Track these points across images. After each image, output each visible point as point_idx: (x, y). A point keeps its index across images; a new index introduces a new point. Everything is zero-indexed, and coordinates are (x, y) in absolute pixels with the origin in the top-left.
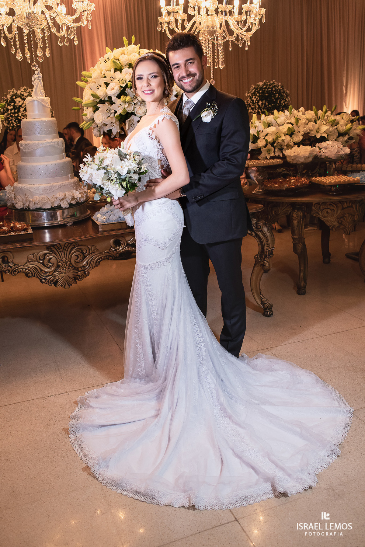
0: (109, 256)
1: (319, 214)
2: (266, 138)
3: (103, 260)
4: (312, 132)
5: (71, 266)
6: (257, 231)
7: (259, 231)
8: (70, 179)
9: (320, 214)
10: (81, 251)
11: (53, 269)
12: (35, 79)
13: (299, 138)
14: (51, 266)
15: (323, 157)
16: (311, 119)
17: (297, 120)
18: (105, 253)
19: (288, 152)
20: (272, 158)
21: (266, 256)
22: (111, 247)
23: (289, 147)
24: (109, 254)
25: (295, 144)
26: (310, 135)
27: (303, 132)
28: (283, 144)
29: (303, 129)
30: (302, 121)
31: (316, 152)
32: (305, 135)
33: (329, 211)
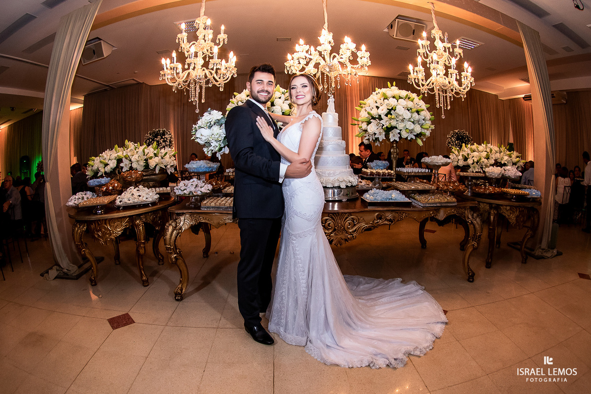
1: (506, 214)
2: (473, 158)
5: (344, 230)
6: (472, 220)
10: (353, 221)
11: (330, 231)
12: (330, 102)
14: (329, 229)
15: (507, 176)
17: (491, 150)
18: (370, 223)
19: (487, 170)
20: (476, 172)
21: (476, 239)
22: (375, 219)
23: (487, 166)
24: (372, 225)
25: (490, 165)
26: (498, 161)
27: (494, 158)
28: (483, 164)
29: (494, 156)
30: (493, 151)
31: (503, 172)
32: (496, 160)
33: (512, 212)
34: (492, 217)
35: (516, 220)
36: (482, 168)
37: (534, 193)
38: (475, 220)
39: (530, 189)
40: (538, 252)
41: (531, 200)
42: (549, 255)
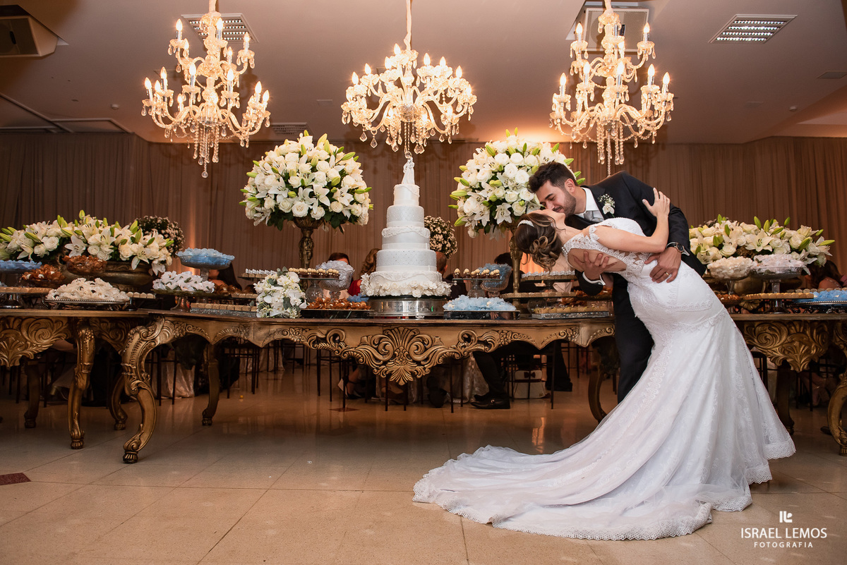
0: (455, 352)
4: (750, 245)
5: (409, 357)
9: (756, 340)
10: (422, 341)
11: (387, 358)
13: (729, 249)
14: (386, 354)
16: (750, 231)
17: (729, 229)
18: (451, 347)
19: (711, 265)
22: (459, 342)
23: (715, 260)
27: (736, 244)
29: (735, 240)
32: (742, 247)
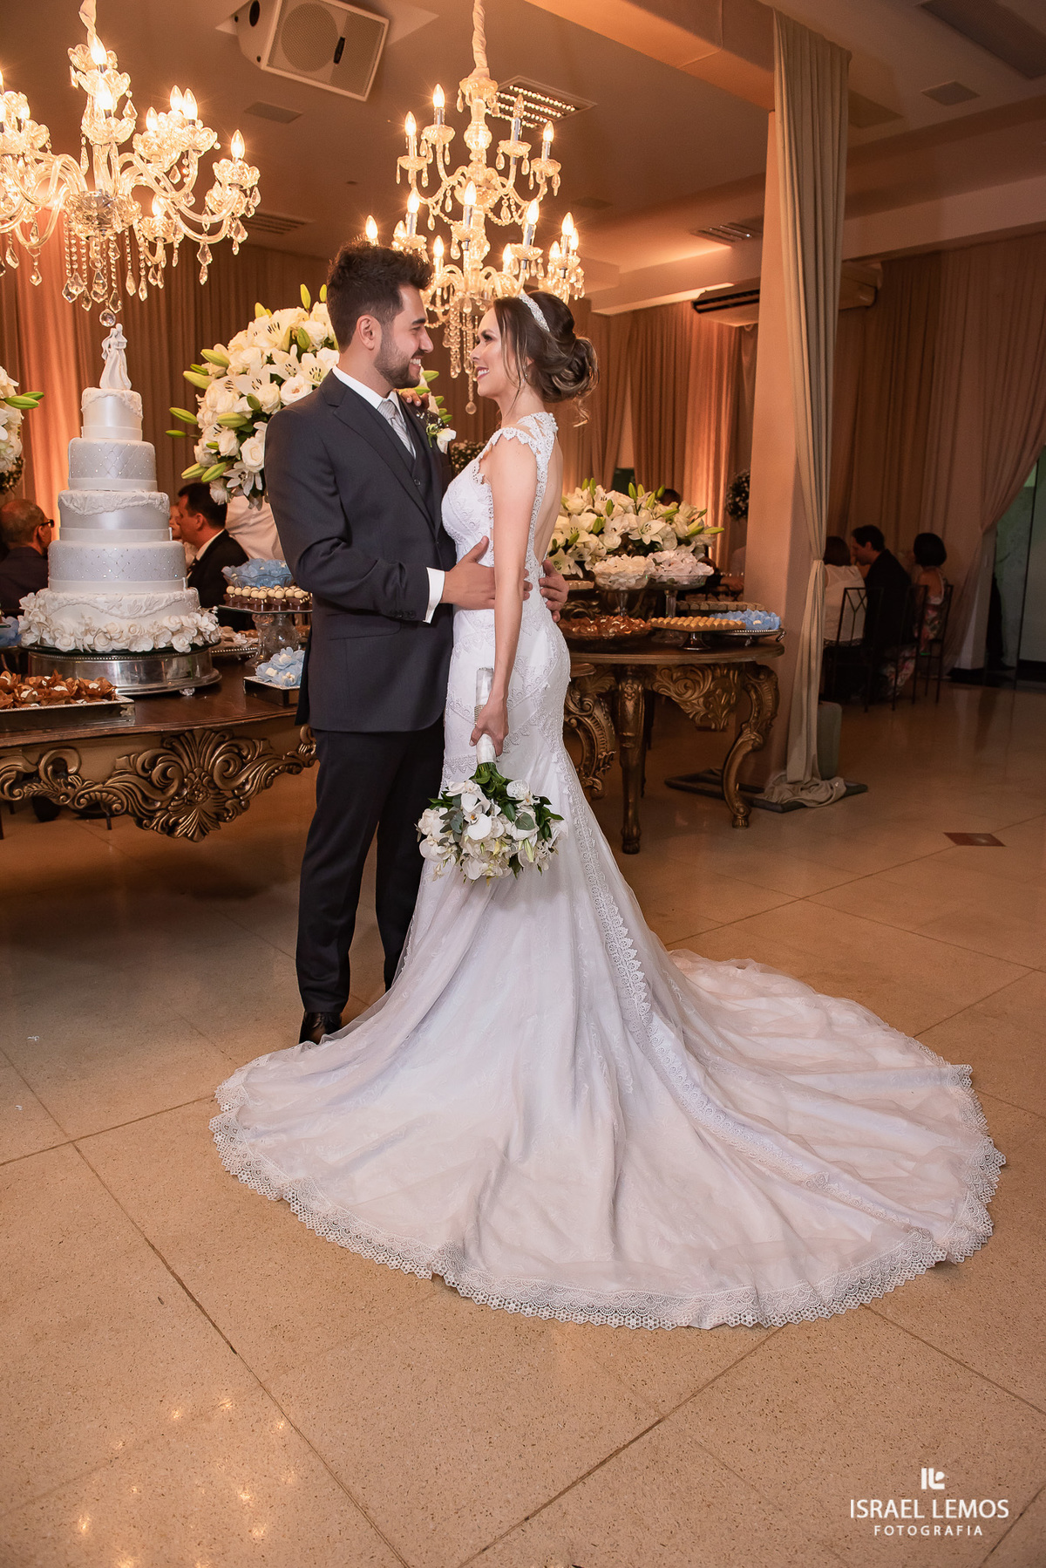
0: (294, 764)
1: (670, 691)
3: (281, 772)
4: (635, 533)
5: (212, 786)
6: (580, 716)
7: (585, 716)
8: (185, 589)
9: (672, 688)
10: (236, 751)
11: (170, 793)
12: (109, 347)
13: (614, 541)
14: (166, 786)
15: (665, 579)
17: (611, 506)
18: (287, 756)
19: (599, 567)
21: (598, 768)
22: (301, 742)
23: (596, 557)
24: (295, 761)
25: (608, 553)
26: (634, 537)
27: (621, 531)
28: (586, 552)
29: (619, 525)
30: (617, 508)
31: (653, 569)
32: (625, 536)
33: (689, 683)
34: (630, 705)
35: (706, 704)
36: (581, 564)
37: (754, 620)
38: (588, 716)
39: (743, 611)
40: (779, 792)
41: (748, 642)
42: (821, 793)
